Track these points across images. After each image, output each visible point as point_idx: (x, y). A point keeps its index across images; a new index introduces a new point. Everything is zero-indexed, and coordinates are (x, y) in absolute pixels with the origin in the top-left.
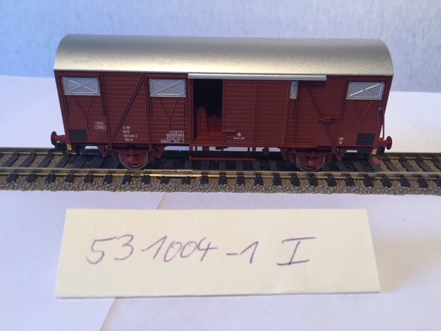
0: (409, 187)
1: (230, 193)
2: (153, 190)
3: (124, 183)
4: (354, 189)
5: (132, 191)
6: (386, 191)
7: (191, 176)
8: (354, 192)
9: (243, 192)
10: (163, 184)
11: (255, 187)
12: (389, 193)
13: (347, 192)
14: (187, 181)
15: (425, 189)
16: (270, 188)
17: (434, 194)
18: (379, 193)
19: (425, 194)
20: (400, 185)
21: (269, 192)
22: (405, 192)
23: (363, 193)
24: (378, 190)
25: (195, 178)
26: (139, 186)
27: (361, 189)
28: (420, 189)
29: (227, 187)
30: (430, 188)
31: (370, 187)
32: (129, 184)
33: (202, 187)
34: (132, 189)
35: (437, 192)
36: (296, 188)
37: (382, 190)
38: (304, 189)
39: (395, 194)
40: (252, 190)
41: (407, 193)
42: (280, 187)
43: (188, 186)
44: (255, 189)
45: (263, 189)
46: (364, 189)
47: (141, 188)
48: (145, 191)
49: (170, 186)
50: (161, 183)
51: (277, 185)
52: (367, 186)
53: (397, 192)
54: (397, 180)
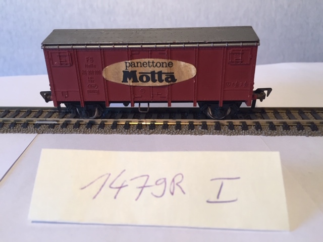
0: (207, 130)
1: (81, 134)
2: (27, 133)
3: (10, 128)
4: (167, 131)
5: (14, 133)
6: (190, 132)
7: (56, 123)
8: (167, 133)
9: (89, 134)
10: (36, 128)
11: (97, 130)
12: (191, 134)
13: (162, 133)
14: (52, 126)
15: (218, 131)
16: (108, 131)
17: (224, 135)
18: (184, 134)
19: (219, 134)
20: (200, 128)
21: (107, 134)
22: (203, 133)
23: (173, 134)
24: (184, 132)
25: (59, 124)
26: (19, 130)
27: (172, 131)
28: (215, 131)
29: (79, 130)
30: (222, 130)
31: (178, 130)
32: (13, 128)
33: (61, 130)
34: (15, 132)
35: (227, 133)
36: (126, 130)
37: (187, 132)
38: (131, 131)
39: (195, 134)
40: (96, 133)
41: (204, 134)
42: (115, 130)
43: (52, 129)
44: (98, 132)
45: (103, 131)
46: (173, 131)
47: (20, 131)
48: (23, 133)
49: (40, 129)
50: (34, 128)
51: (113, 129)
52: (176, 129)
53: (197, 133)
54: (200, 125)
